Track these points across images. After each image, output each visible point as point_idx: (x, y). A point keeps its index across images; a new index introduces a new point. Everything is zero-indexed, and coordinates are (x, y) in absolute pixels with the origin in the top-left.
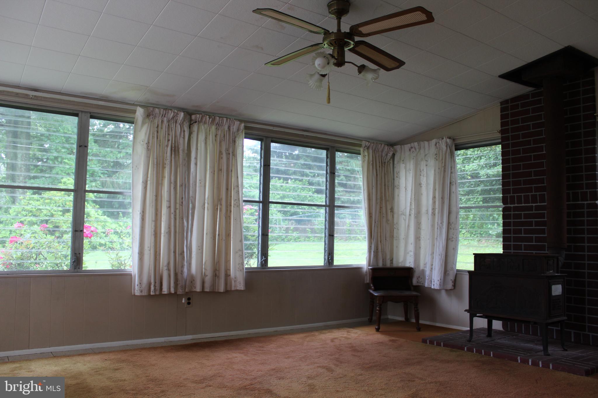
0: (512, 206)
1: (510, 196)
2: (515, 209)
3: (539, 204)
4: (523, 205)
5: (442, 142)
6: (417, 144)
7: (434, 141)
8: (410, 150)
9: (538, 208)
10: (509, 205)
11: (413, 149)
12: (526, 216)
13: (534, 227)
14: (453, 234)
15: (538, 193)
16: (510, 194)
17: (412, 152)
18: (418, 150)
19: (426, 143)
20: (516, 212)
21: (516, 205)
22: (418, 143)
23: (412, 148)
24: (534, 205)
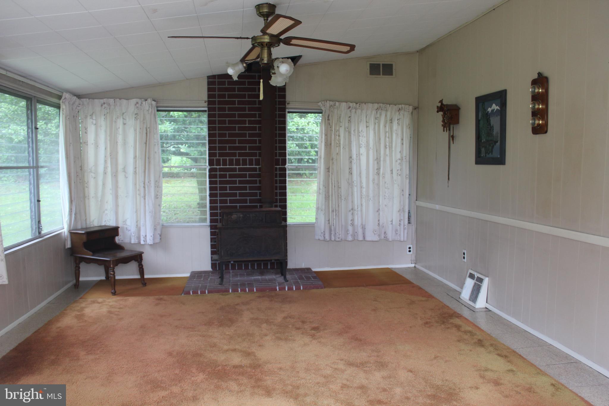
0: (218, 167)
1: (216, 159)
2: (221, 170)
3: (241, 166)
4: (228, 167)
5: (145, 103)
6: (114, 102)
7: (134, 101)
8: (102, 106)
9: (240, 170)
10: (215, 167)
11: (105, 105)
12: (231, 176)
13: (238, 185)
14: (158, 192)
15: (241, 158)
16: (216, 157)
17: (104, 108)
18: (112, 107)
19: (124, 101)
20: (222, 173)
21: (221, 167)
22: (114, 100)
23: (104, 103)
24: (237, 167)
